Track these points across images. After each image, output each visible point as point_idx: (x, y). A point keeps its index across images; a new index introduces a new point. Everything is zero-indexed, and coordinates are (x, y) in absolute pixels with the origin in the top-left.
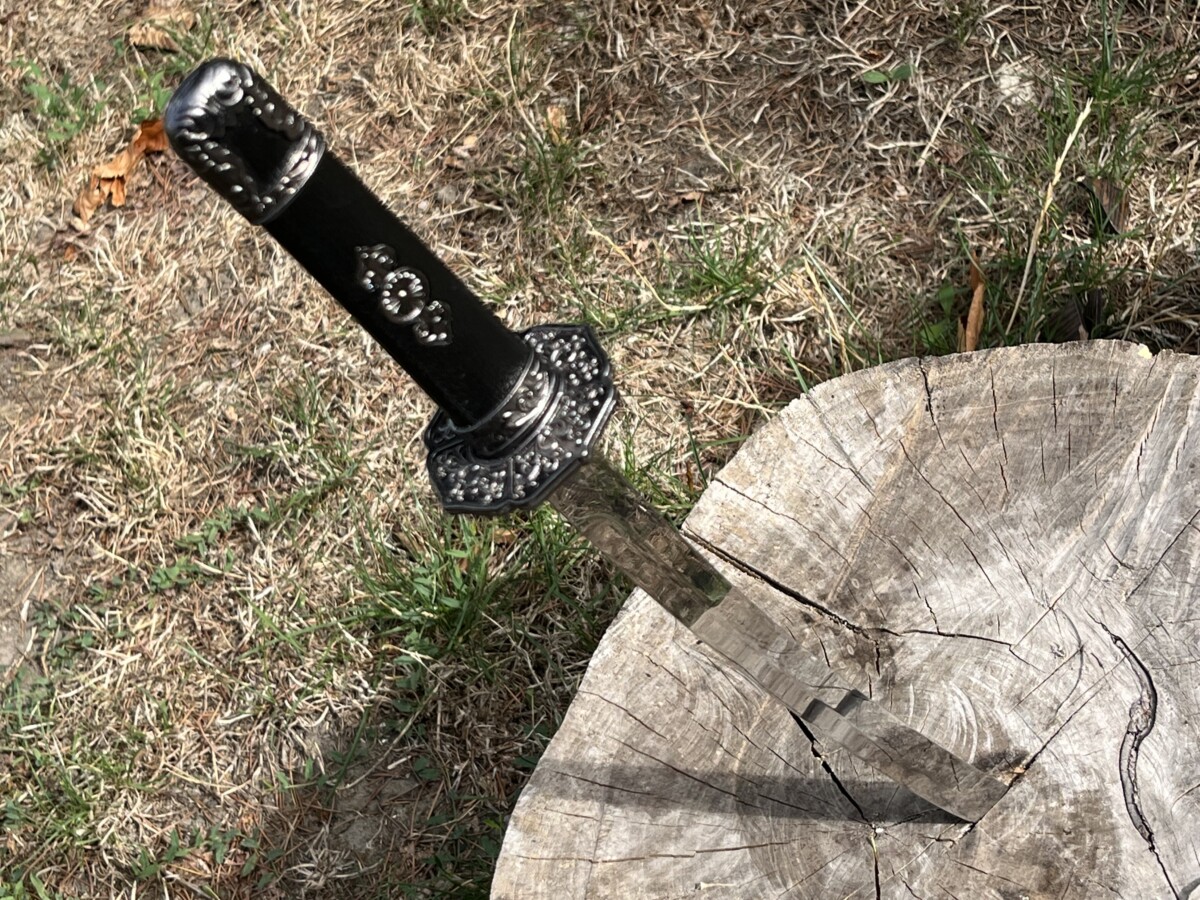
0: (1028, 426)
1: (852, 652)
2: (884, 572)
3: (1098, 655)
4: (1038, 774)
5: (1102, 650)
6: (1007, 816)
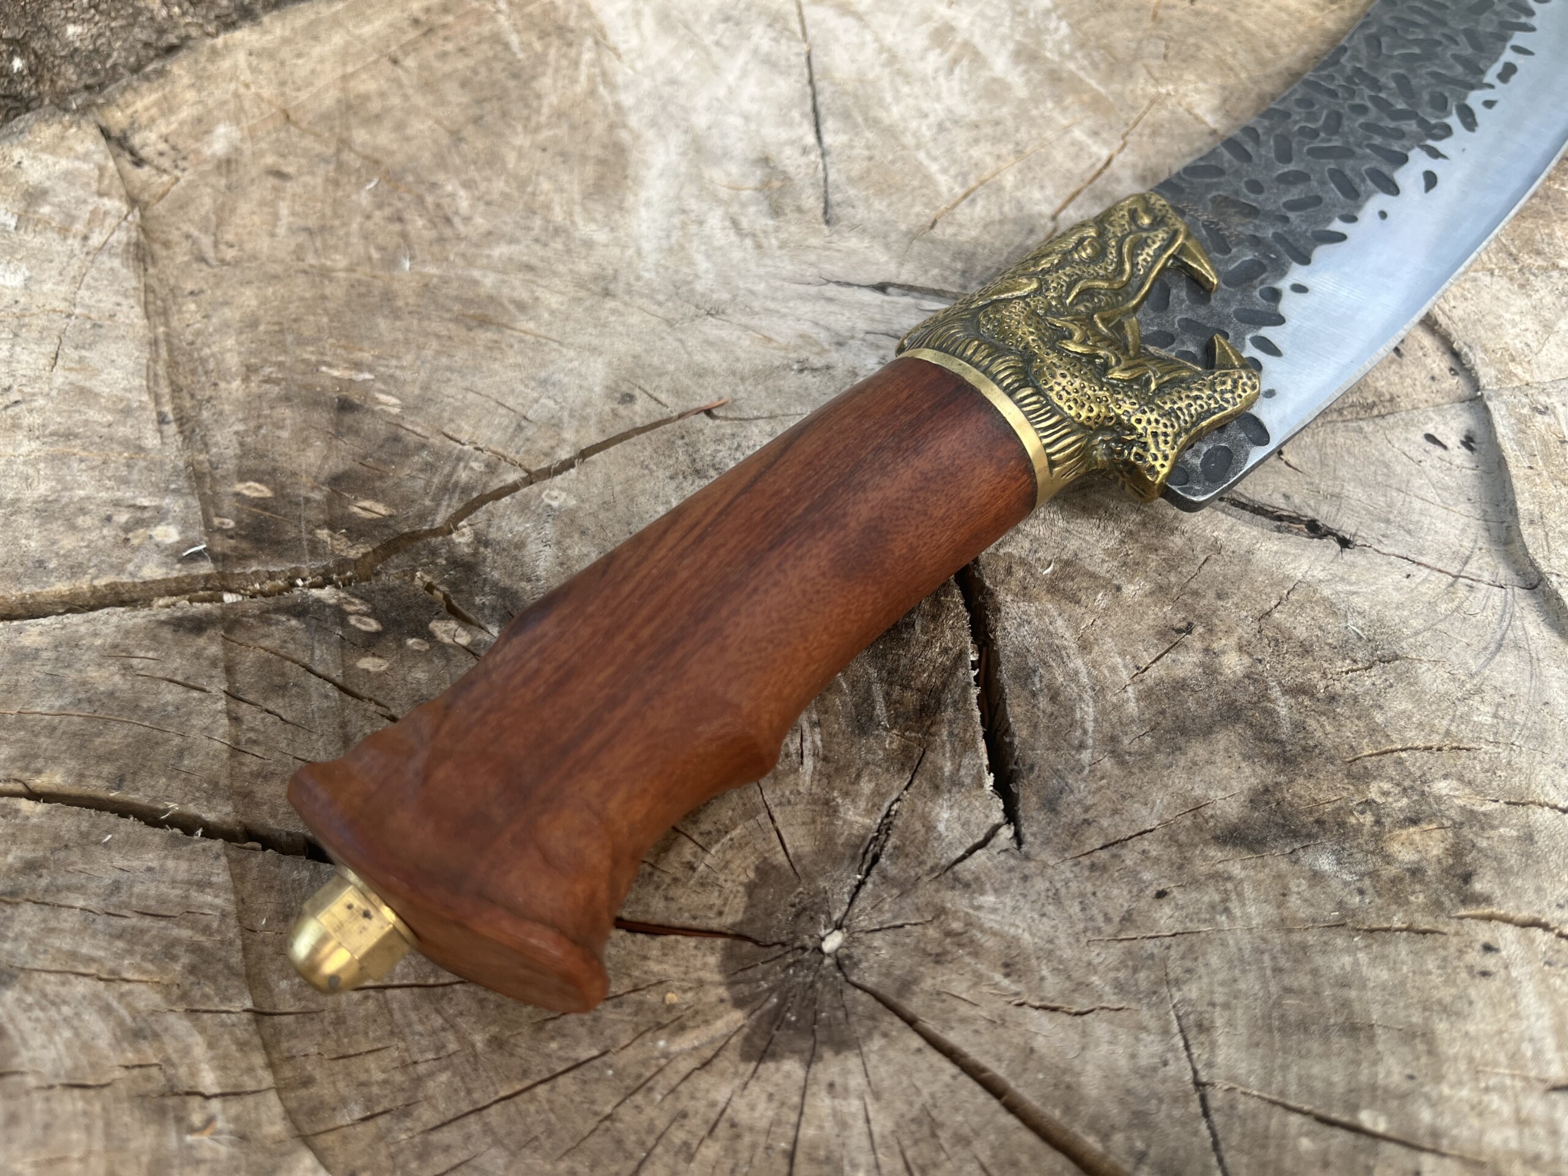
1: (373, 625)
3: (882, 327)
4: (1009, 571)
5: (878, 317)
6: (1049, 687)
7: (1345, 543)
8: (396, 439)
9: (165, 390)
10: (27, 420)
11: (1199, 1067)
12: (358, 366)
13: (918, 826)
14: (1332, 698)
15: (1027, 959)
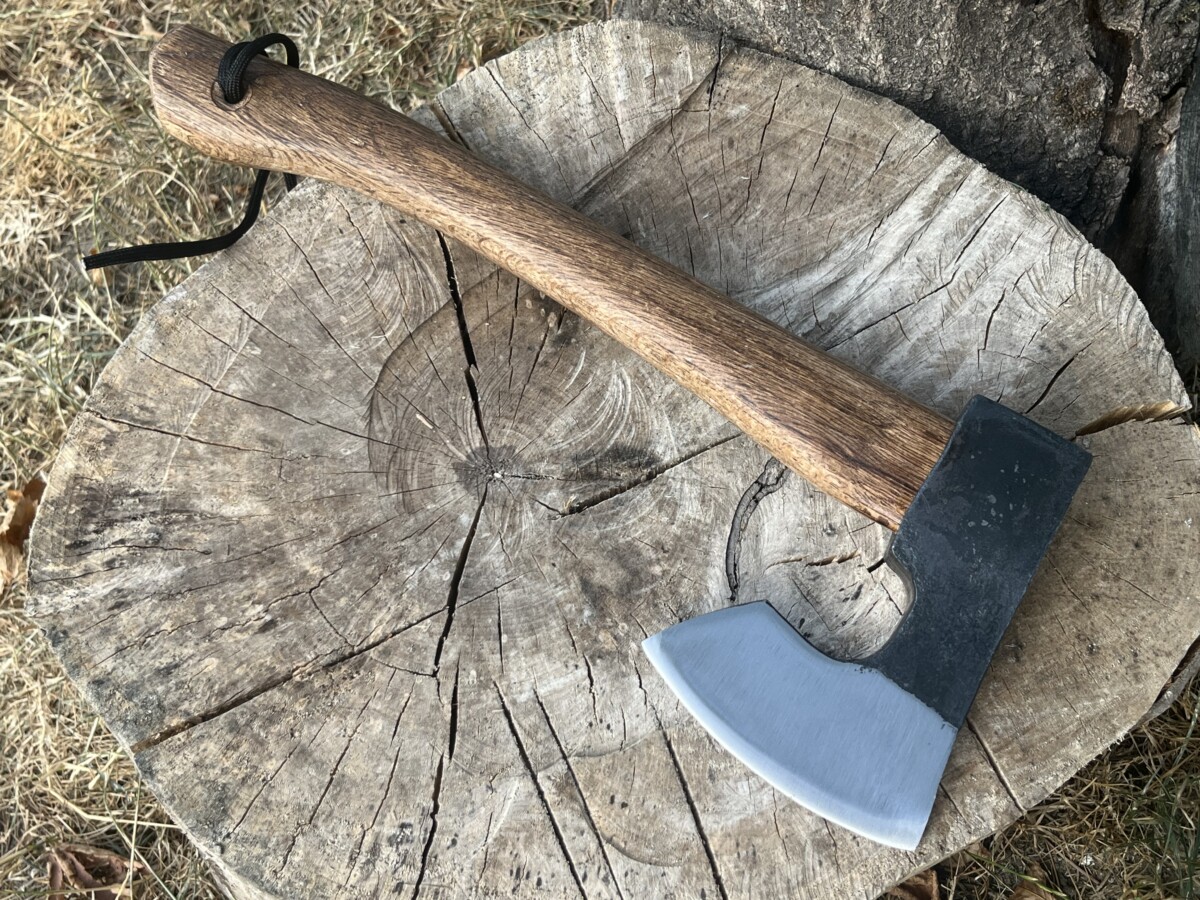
1: (543, 296)
4: (662, 485)
6: (618, 512)
7: (732, 598)
9: (601, 177)
10: (566, 146)
11: (501, 587)
12: (647, 229)
13: (546, 486)
14: (656, 605)
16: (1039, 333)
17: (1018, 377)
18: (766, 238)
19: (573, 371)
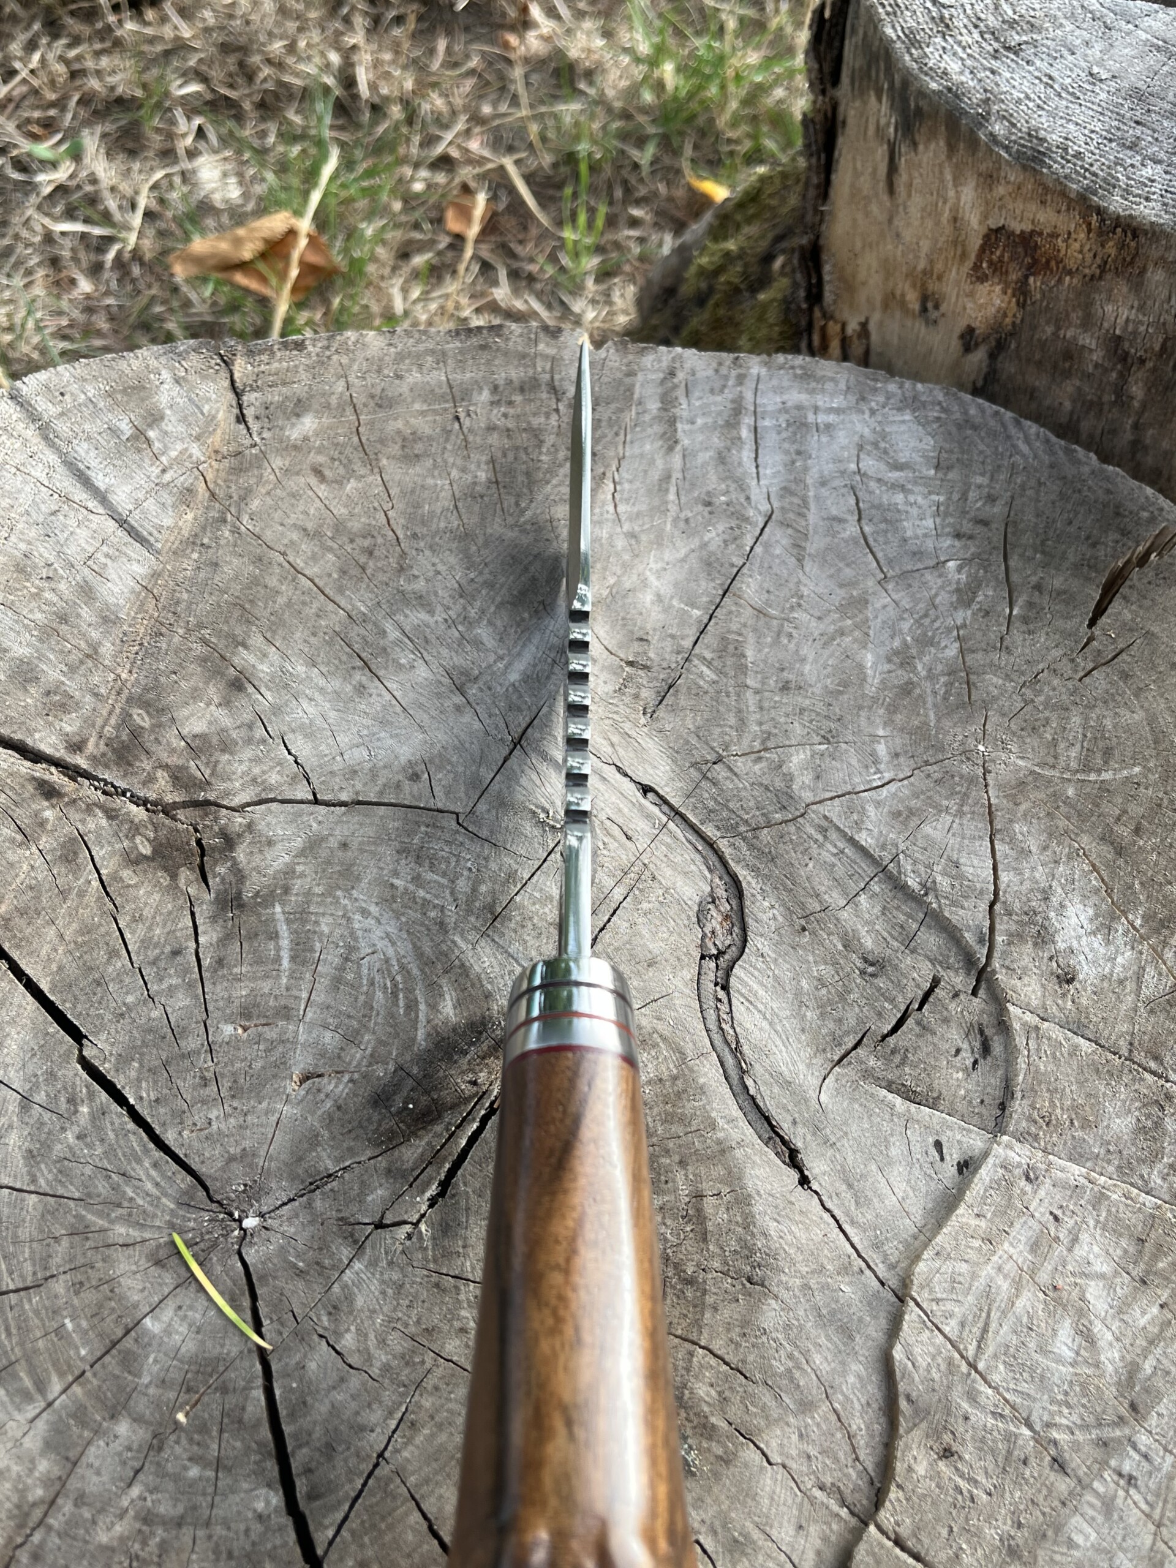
0: (419, 448)
1: (146, 850)
2: (195, 695)
3: (620, 821)
5: (626, 810)
7: (804, 1181)
8: (250, 726)
11: (390, 1448)
14: (690, 1282)
15: (351, 1313)
16: (938, 520)
17: (958, 590)
18: (463, 582)
19: (278, 949)
